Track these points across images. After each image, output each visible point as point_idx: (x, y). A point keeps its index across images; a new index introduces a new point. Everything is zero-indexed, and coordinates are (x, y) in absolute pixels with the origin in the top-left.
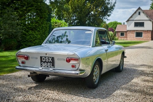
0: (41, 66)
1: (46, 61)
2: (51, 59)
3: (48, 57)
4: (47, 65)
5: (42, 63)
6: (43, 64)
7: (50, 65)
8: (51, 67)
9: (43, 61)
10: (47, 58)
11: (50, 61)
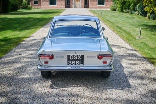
0: (68, 65)
1: (75, 59)
2: (80, 57)
3: (77, 55)
4: (75, 62)
5: (69, 62)
6: (71, 63)
7: (79, 62)
8: (80, 64)
9: (71, 59)
10: (75, 56)
11: (79, 59)
